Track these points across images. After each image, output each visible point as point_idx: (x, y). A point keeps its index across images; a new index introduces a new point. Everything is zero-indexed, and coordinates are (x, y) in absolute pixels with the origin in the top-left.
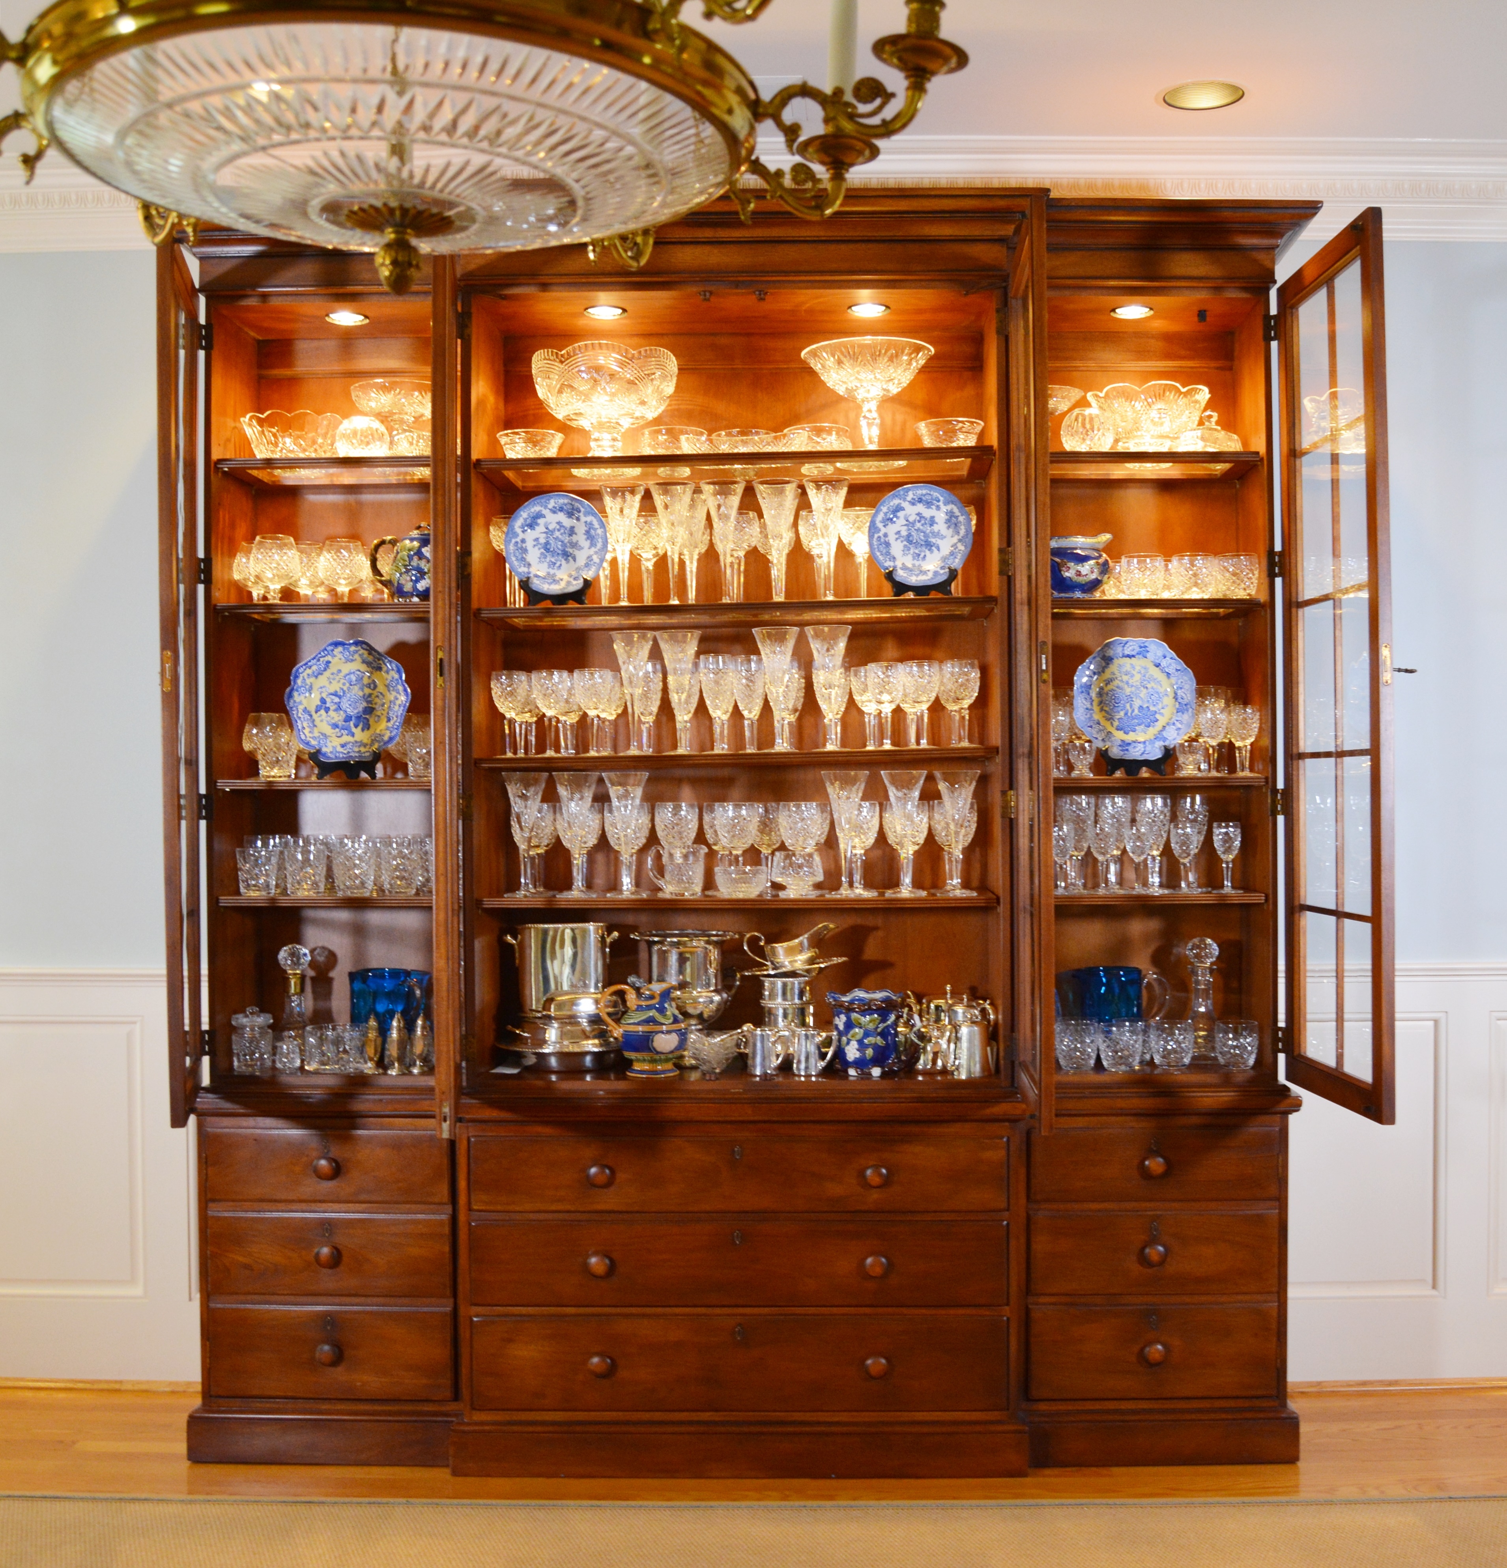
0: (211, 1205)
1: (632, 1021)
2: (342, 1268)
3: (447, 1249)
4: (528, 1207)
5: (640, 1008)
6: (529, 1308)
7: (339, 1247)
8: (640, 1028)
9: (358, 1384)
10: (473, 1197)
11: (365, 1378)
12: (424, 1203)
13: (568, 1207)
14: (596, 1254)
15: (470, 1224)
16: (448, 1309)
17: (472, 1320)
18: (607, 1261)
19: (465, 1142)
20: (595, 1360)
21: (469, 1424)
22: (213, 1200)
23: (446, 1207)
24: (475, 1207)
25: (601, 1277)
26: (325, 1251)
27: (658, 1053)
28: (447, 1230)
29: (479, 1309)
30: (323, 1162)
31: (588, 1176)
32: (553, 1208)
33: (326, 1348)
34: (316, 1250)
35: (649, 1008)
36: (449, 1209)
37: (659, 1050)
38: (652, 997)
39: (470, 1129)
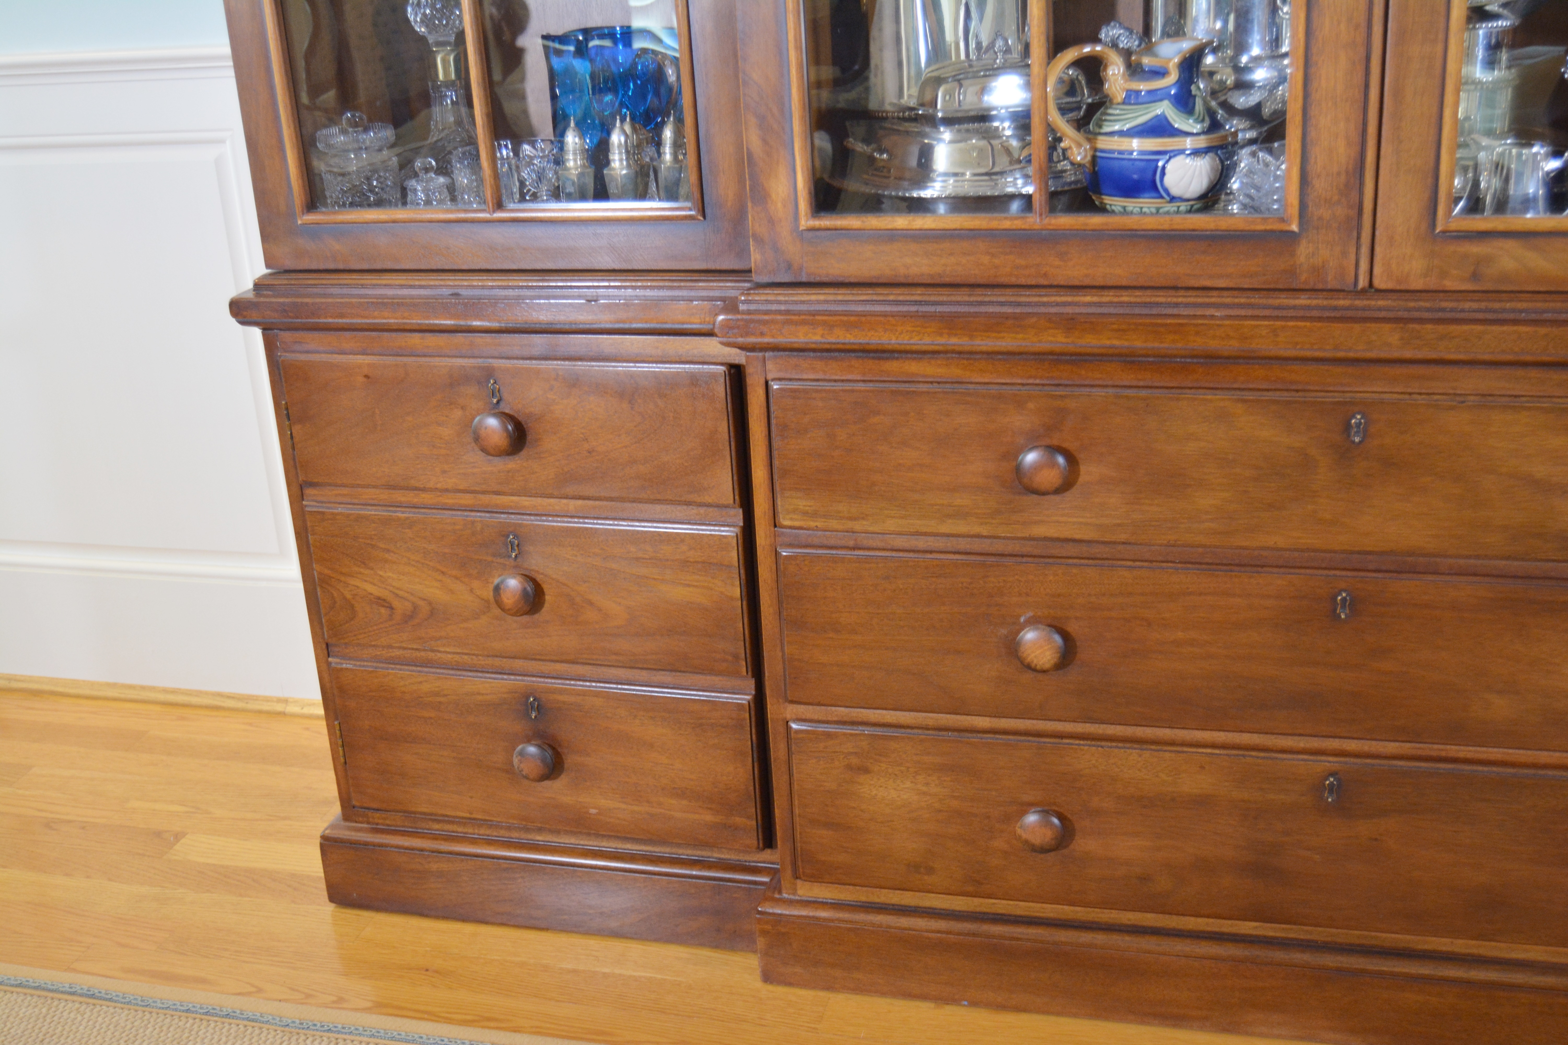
0: (309, 491)
1: (1117, 127)
2: (545, 613)
3: (735, 590)
4: (891, 525)
5: (1132, 98)
6: (898, 713)
7: (539, 578)
8: (1135, 144)
9: (593, 811)
10: (779, 502)
11: (604, 803)
12: (688, 503)
13: (977, 529)
14: (1033, 622)
15: (777, 553)
16: (745, 698)
17: (788, 728)
18: (1058, 639)
19: (761, 392)
20: (1032, 818)
21: (790, 903)
22: (312, 485)
23: (732, 512)
24: (787, 523)
25: (1044, 671)
26: (513, 583)
27: (1173, 199)
28: (733, 556)
29: (801, 710)
30: (492, 422)
31: (1018, 469)
32: (944, 528)
33: (532, 749)
34: (496, 581)
35: (1154, 96)
36: (737, 516)
37: (1175, 191)
38: (1159, 73)
39: (770, 365)
